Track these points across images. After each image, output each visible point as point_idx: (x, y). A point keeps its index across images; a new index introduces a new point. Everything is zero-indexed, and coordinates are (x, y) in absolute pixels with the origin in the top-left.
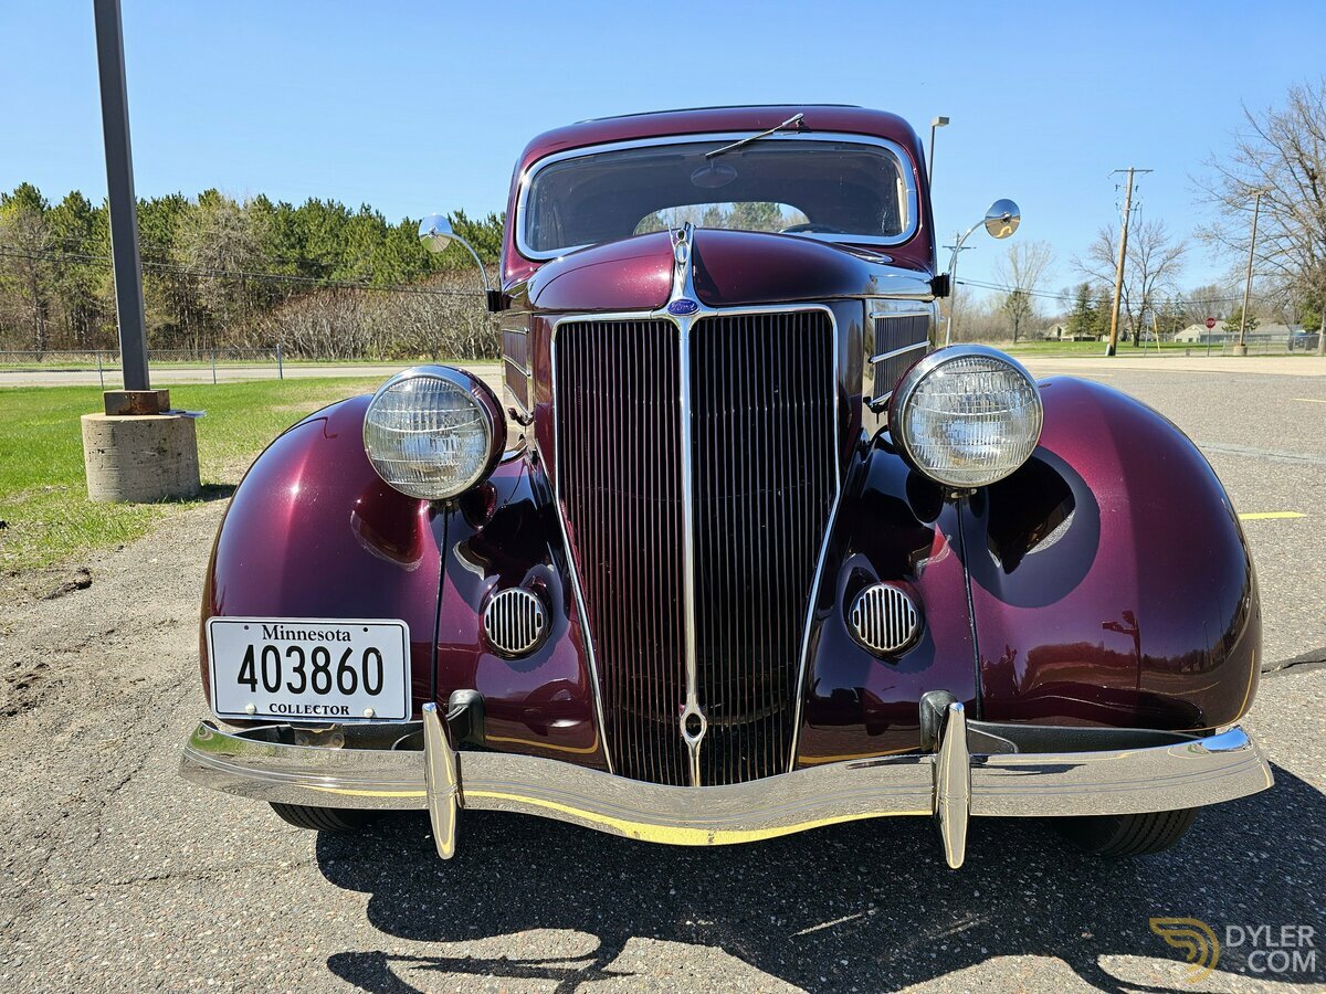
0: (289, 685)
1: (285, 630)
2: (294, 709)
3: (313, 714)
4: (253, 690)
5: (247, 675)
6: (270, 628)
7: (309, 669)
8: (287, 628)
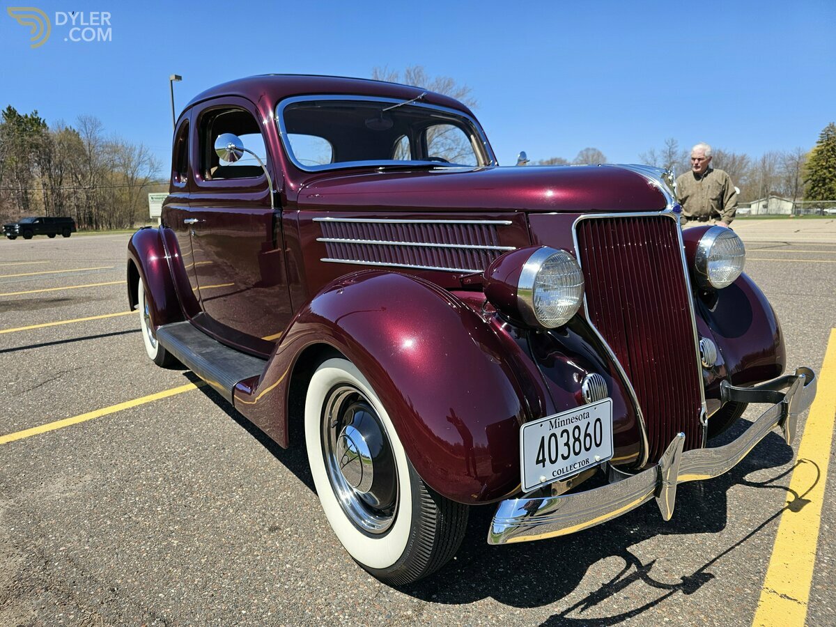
0: (562, 455)
1: (560, 420)
2: (565, 470)
3: (574, 470)
4: (544, 466)
5: (541, 458)
6: (553, 421)
7: (572, 441)
8: (561, 419)
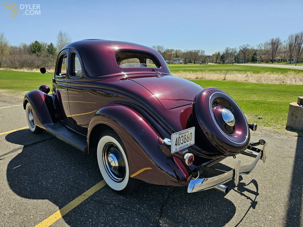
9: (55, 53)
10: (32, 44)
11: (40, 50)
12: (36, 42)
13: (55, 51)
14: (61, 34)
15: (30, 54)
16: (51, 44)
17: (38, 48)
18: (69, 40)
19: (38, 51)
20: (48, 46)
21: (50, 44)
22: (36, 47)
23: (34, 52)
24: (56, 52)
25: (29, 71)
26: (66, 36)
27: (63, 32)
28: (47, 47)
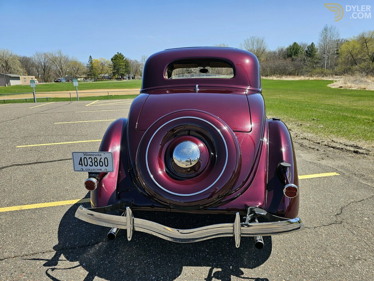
9: (314, 55)
10: (290, 46)
11: (297, 53)
12: (295, 43)
13: (315, 52)
14: (326, 29)
15: (285, 58)
16: (313, 43)
17: (295, 51)
18: (336, 35)
19: (295, 55)
20: (308, 47)
21: (310, 44)
22: (293, 49)
23: (290, 56)
24: (317, 53)
25: (278, 79)
26: (332, 31)
27: (329, 27)
28: (306, 49)
